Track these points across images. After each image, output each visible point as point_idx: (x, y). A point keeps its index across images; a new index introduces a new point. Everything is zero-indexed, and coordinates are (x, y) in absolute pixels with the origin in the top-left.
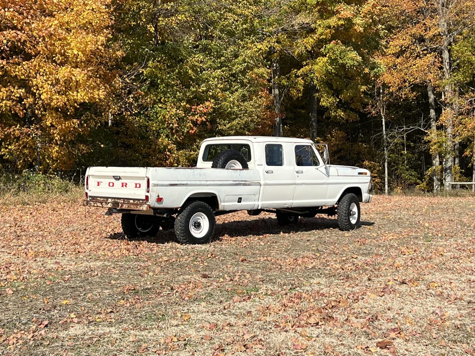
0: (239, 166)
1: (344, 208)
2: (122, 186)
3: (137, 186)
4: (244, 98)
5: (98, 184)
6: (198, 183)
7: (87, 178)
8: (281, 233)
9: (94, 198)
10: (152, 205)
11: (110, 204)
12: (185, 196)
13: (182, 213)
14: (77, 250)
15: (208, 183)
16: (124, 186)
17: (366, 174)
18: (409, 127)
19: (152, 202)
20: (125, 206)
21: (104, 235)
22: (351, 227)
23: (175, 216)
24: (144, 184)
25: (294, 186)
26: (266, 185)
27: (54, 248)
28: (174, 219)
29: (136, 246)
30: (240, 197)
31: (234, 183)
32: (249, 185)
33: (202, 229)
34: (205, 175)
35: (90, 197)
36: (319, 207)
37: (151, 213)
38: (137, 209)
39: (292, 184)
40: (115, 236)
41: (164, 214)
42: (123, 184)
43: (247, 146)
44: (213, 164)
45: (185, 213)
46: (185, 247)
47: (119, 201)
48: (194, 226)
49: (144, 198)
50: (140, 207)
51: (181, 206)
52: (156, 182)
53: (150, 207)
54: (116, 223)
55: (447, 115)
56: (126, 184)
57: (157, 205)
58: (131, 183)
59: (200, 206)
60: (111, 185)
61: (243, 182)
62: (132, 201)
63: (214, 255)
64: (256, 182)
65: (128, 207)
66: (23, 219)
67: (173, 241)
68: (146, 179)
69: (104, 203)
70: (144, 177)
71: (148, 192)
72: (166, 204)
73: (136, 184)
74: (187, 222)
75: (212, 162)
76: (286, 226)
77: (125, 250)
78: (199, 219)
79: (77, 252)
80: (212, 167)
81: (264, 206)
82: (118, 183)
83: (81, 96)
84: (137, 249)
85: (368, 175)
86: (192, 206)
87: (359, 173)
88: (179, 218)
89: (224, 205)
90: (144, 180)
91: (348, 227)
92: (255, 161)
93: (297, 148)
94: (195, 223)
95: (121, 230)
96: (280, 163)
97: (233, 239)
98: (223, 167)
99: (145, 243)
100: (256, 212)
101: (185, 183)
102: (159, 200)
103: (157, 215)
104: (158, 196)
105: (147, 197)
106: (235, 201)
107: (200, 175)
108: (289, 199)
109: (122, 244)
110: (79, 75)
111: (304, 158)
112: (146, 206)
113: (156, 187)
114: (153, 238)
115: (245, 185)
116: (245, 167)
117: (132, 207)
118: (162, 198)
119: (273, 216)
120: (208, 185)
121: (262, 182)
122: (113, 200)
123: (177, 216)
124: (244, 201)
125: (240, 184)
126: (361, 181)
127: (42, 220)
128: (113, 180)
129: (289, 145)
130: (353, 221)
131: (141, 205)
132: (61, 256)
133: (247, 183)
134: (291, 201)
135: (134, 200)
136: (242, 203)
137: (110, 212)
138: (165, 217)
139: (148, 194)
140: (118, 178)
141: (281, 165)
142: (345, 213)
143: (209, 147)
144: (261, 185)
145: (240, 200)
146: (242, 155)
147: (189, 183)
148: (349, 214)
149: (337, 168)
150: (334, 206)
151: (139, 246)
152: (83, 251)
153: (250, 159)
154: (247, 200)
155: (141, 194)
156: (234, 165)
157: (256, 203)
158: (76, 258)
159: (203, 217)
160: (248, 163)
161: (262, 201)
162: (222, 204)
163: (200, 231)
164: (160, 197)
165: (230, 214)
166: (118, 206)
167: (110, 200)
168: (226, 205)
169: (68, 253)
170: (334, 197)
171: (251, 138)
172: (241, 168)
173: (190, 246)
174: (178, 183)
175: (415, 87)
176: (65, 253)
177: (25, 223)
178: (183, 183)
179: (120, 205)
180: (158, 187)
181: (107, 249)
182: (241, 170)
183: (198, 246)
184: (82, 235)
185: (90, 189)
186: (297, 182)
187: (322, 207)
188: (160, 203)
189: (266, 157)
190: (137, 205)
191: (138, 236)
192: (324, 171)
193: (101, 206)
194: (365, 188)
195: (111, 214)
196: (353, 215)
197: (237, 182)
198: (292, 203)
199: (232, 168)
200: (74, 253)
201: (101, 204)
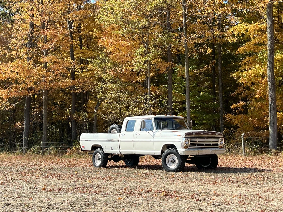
6: (94, 140)
26: (121, 141)
30: (111, 147)
32: (114, 141)
61: (111, 140)
74: (94, 157)
81: (123, 152)
87: (175, 135)
101: (90, 140)
106: (110, 149)
115: (112, 141)
120: (98, 141)
125: (110, 141)
136: (113, 150)
144: (119, 142)
154: (114, 149)
157: (119, 150)
164: (84, 146)
168: (106, 151)
170: (159, 150)
186: (136, 140)
192: (152, 134)
194: (178, 145)
197: (109, 140)
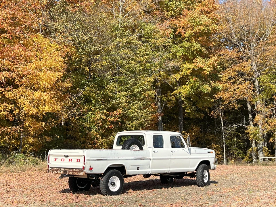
0: (137, 148)
1: (200, 173)
2: (69, 161)
3: (78, 161)
4: (140, 109)
5: (55, 160)
6: (114, 158)
7: (49, 156)
8: (163, 188)
9: (52, 168)
10: (87, 172)
11: (62, 171)
12: (106, 167)
13: (105, 177)
14: (42, 200)
15: (120, 158)
16: (70, 161)
17: (212, 152)
18: (237, 124)
19: (87, 170)
20: (71, 173)
21: (58, 190)
22: (205, 184)
23: (100, 178)
24: (82, 159)
25: (170, 160)
26: (153, 159)
27: (29, 199)
28: (99, 180)
29: (77, 197)
30: (138, 166)
31: (135, 158)
32: (144, 159)
33: (116, 186)
34: (117, 154)
35: (50, 167)
36: (185, 172)
37: (86, 177)
38: (78, 174)
39: (169, 159)
40: (65, 191)
41: (93, 177)
42: (69, 159)
43: (142, 136)
44: (122, 147)
45: (106, 177)
46: (106, 197)
47: (67, 170)
48: (111, 184)
49: (82, 168)
50: (80, 173)
51: (103, 172)
52: (89, 158)
53: (85, 173)
54: (65, 183)
55: (259, 118)
56: (72, 160)
57: (90, 172)
58: (74, 159)
59: (115, 172)
60: (63, 160)
61: (140, 158)
62: (75, 170)
63: (123, 202)
64: (148, 157)
65: (73, 173)
66: (11, 181)
67: (99, 194)
68: (83, 156)
69: (58, 171)
70: (82, 156)
71: (84, 164)
72: (95, 171)
73: (77, 160)
74: (107, 182)
75: (122, 146)
76: (166, 184)
77: (70, 200)
78: (114, 180)
79: (42, 201)
80: (122, 149)
81: (153, 172)
82: (67, 159)
83: (47, 109)
84: (78, 198)
85: (213, 153)
86: (110, 172)
87: (208, 152)
88: (102, 180)
89: (129, 172)
90: (82, 157)
91: (203, 184)
92: (147, 145)
93: (172, 137)
94: (112, 182)
95: (68, 187)
96: (161, 146)
97: (135, 192)
98: (128, 149)
99: (82, 195)
100: (148, 175)
101: (106, 158)
102: (91, 169)
103: (90, 178)
104: (90, 167)
105: (84, 167)
106: (135, 169)
107: (115, 154)
108: (167, 168)
109: (69, 195)
110: (46, 96)
111: (175, 143)
112: (83, 172)
113: (89, 161)
114: (87, 192)
115: (141, 159)
116: (141, 148)
117: (75, 173)
118: (92, 168)
119: (158, 178)
120: (119, 160)
121: (151, 158)
122: (64, 169)
123: (101, 178)
124: (141, 169)
125: (138, 159)
126: (210, 157)
127: (22, 181)
128: (64, 158)
129: (167, 136)
130: (206, 181)
131: (80, 172)
132: (33, 203)
133: (142, 158)
134: (168, 169)
135: (76, 169)
136: (140, 170)
137: (62, 176)
138: (94, 179)
139: (84, 166)
140: (67, 156)
141: (162, 147)
142: (201, 176)
143: (120, 137)
144: (150, 160)
145: (138, 169)
146: (139, 142)
147: (108, 158)
148: (203, 176)
149: (195, 149)
150: (194, 172)
151: (79, 197)
152: (46, 200)
153: (144, 144)
154: (142, 169)
155: (80, 165)
156: (134, 148)
157: (148, 170)
158: (42, 205)
159: (116, 179)
160: (143, 146)
161: (151, 169)
162: (128, 171)
163: (115, 187)
164: (91, 167)
165: (133, 177)
166: (67, 173)
167: (62, 169)
168: (130, 172)
169: (37, 201)
170: (194, 167)
171: (145, 132)
172: (139, 149)
173: (109, 197)
174: (102, 158)
175: (239, 101)
176: (35, 202)
177: (12, 183)
178: (105, 158)
179: (68, 172)
180: (90, 161)
181: (60, 199)
182: (139, 150)
183: (113, 197)
184: (45, 190)
185: (50, 163)
186: (172, 157)
187: (187, 172)
188: (91, 170)
189: (153, 143)
190: (78, 172)
191: (78, 191)
192: (188, 151)
193: (56, 173)
194: (212, 161)
195: (62, 178)
196: (205, 177)
197: (137, 158)
198: (169, 170)
199: (133, 149)
200: (40, 201)
201: (57, 171)
